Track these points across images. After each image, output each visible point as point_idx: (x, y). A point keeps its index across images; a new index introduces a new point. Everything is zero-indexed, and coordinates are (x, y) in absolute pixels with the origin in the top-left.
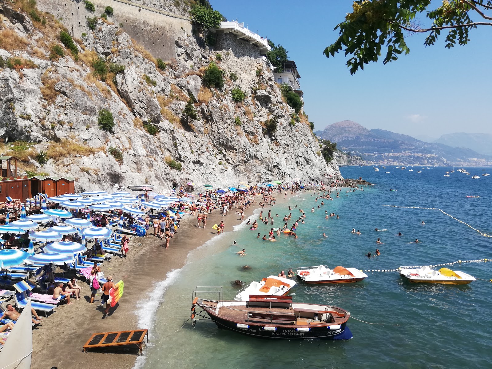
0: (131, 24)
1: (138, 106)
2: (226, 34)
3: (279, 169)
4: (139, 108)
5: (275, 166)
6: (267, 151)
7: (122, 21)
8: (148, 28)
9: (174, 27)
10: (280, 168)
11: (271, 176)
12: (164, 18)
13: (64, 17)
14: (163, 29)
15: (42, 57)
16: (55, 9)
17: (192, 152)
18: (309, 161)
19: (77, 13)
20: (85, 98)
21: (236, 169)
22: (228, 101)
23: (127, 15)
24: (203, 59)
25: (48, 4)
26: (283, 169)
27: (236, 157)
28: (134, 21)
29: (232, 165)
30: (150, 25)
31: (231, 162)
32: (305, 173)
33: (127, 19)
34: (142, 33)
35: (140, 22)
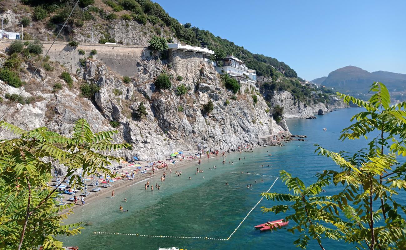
0: (108, 58)
1: (106, 111)
2: (174, 51)
3: (214, 138)
4: (107, 112)
5: (210, 137)
6: (203, 126)
7: (102, 57)
8: (119, 58)
9: (136, 54)
10: (216, 137)
11: (206, 144)
12: (130, 49)
13: (66, 62)
14: (129, 57)
15: (49, 92)
16: (61, 58)
17: (142, 136)
18: (245, 128)
19: (74, 57)
20: (70, 114)
21: (177, 142)
22: (174, 96)
23: (106, 53)
24: (157, 70)
25: (57, 56)
26: (218, 138)
27: (177, 134)
28: (110, 55)
29: (174, 140)
30: (120, 56)
31: (173, 138)
32: (242, 138)
33: (106, 55)
34: (115, 62)
35: (114, 55)
